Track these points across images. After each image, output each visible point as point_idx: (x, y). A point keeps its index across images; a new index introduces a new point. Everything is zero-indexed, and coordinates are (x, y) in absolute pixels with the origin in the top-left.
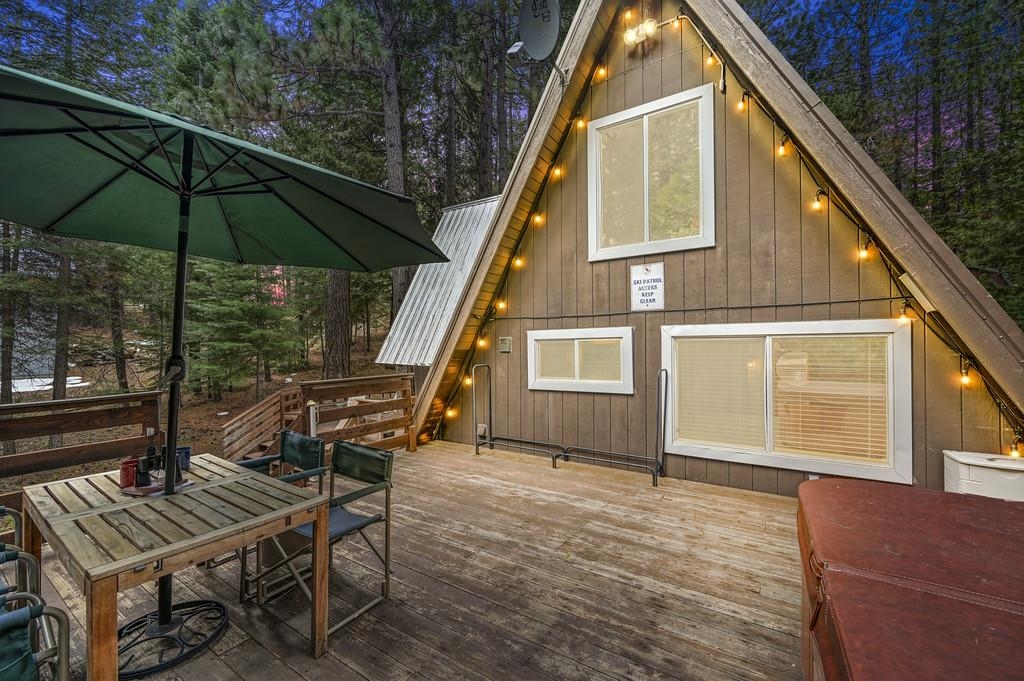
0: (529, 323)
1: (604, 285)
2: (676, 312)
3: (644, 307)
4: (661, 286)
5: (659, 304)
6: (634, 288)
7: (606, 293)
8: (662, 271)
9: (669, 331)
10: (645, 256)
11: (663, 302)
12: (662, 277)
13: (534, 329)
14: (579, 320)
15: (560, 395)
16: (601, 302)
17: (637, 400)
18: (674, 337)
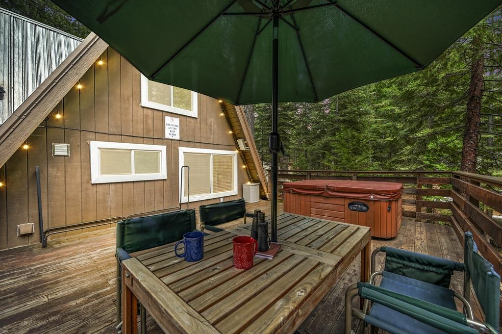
0: (92, 135)
1: (150, 122)
2: (184, 142)
3: (170, 137)
4: (178, 129)
5: (177, 137)
6: (167, 127)
7: (151, 127)
8: (179, 122)
9: (182, 150)
10: (172, 113)
11: (179, 137)
12: (178, 125)
13: (95, 140)
14: (134, 138)
15: (120, 185)
16: (149, 131)
17: (168, 182)
18: (184, 153)
